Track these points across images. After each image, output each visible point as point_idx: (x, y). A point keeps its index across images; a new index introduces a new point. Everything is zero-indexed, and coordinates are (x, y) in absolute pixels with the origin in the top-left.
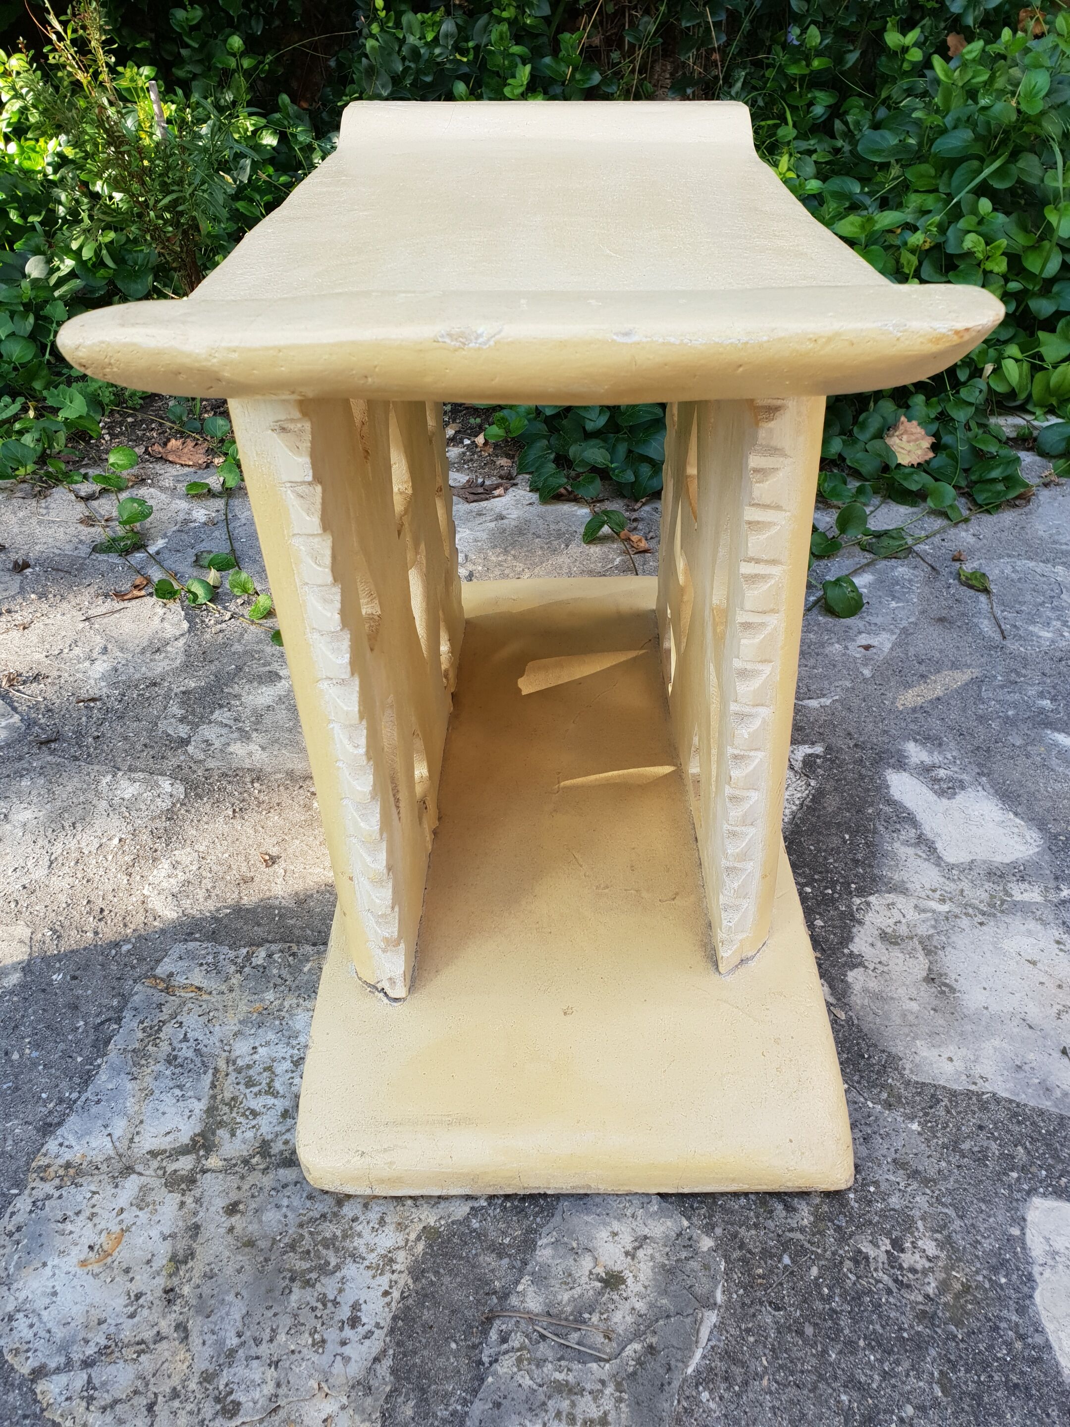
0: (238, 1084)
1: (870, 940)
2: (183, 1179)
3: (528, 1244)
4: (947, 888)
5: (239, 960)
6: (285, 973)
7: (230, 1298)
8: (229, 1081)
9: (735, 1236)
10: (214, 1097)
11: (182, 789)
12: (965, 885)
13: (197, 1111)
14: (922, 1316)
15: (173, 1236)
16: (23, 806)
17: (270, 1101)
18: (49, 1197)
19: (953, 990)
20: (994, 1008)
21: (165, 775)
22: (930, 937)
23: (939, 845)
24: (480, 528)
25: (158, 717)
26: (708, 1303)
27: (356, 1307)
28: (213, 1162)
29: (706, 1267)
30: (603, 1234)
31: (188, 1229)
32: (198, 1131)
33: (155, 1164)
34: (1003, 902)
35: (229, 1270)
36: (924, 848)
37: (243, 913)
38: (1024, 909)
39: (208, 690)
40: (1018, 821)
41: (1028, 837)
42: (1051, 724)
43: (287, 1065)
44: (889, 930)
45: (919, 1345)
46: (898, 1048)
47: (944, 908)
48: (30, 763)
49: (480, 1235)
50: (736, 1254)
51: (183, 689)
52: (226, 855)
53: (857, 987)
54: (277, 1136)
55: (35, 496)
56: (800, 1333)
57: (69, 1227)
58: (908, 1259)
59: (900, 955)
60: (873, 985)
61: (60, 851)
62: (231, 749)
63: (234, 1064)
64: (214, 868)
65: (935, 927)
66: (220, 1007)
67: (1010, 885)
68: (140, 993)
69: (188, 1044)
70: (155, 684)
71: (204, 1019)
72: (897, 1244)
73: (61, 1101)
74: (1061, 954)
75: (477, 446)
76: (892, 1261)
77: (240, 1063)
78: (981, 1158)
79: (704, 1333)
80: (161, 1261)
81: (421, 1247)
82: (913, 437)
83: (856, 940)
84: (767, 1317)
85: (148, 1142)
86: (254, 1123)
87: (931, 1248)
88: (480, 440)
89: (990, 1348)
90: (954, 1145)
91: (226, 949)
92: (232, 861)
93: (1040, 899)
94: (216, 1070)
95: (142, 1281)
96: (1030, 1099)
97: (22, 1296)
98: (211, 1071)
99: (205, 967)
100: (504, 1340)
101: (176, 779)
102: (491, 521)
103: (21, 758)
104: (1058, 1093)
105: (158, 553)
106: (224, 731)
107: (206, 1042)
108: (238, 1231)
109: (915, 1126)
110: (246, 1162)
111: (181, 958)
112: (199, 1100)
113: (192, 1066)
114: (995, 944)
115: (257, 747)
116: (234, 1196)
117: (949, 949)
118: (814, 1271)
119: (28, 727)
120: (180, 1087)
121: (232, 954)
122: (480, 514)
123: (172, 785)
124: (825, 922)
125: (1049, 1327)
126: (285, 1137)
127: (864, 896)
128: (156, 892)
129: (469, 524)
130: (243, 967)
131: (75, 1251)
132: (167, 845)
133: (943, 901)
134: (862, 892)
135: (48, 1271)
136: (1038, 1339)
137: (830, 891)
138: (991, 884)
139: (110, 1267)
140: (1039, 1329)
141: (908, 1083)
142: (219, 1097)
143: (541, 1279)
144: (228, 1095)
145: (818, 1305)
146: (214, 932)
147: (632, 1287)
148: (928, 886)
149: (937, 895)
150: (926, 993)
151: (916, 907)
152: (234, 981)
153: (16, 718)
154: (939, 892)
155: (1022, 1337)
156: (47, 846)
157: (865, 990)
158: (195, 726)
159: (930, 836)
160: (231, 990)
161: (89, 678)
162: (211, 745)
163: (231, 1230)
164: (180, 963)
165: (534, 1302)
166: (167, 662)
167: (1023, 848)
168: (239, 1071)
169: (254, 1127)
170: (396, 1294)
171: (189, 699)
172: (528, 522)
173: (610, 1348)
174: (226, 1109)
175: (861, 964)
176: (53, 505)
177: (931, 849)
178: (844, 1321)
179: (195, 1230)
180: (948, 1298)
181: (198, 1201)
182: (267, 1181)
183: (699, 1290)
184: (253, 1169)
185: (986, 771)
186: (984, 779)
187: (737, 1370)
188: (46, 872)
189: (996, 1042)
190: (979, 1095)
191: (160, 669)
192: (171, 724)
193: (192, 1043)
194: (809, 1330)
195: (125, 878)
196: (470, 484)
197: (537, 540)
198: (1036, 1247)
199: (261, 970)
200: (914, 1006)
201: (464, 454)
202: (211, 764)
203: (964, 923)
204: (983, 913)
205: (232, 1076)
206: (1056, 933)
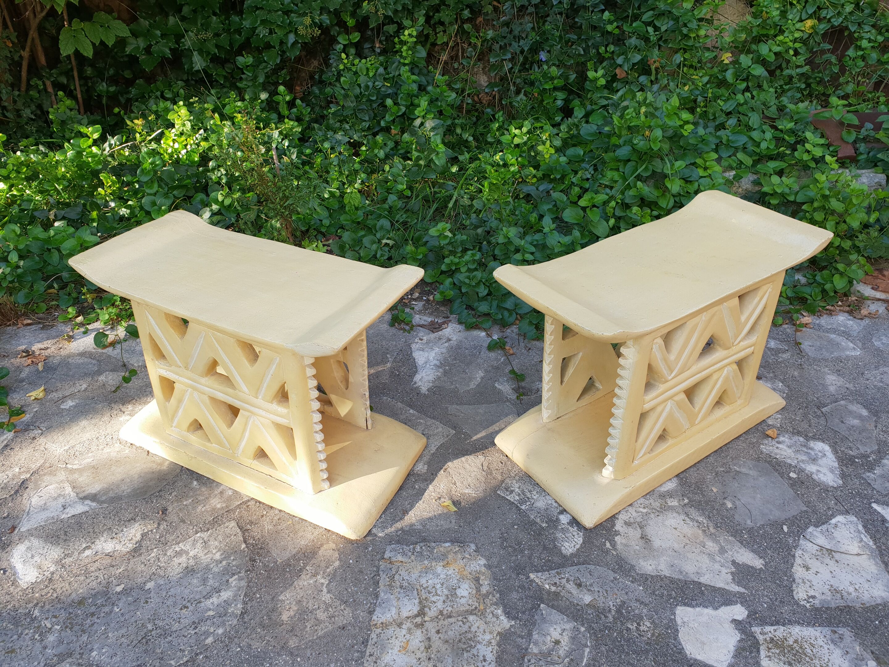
0: (426, 593)
1: (621, 525)
2: (420, 625)
3: (530, 634)
4: (646, 503)
5: (411, 550)
6: (428, 554)
7: (446, 657)
9: (591, 626)
10: (420, 598)
12: (652, 501)
13: (416, 603)
14: (647, 644)
15: (423, 641)
17: (438, 598)
18: (380, 633)
19: (650, 541)
20: (664, 546)
22: (641, 522)
24: (442, 346)
26: (586, 646)
27: (484, 656)
28: (426, 618)
29: (584, 636)
30: (552, 629)
31: (427, 639)
32: (418, 609)
33: (409, 621)
34: (665, 506)
35: (444, 649)
38: (672, 508)
43: (439, 585)
44: (627, 520)
45: (647, 651)
46: (634, 563)
47: (645, 511)
49: (515, 633)
50: (592, 631)
53: (619, 543)
56: (613, 652)
57: (391, 641)
58: (642, 628)
59: (632, 530)
60: (624, 541)
63: (422, 586)
65: (642, 518)
66: (411, 568)
67: (667, 499)
68: (383, 565)
71: (407, 572)
72: (639, 624)
73: (371, 604)
74: (685, 525)
75: (429, 300)
76: (637, 629)
77: (424, 586)
78: (662, 596)
79: (586, 654)
80: (422, 648)
81: (498, 638)
83: (617, 525)
84: (603, 649)
85: (405, 613)
87: (648, 624)
88: (431, 298)
89: (667, 650)
90: (653, 593)
91: (405, 547)
93: (677, 504)
94: (417, 590)
95: (419, 655)
96: (676, 576)
97: (385, 661)
98: (415, 590)
99: (401, 554)
100: (529, 661)
102: (445, 342)
104: (684, 573)
107: (410, 580)
108: (442, 638)
109: (641, 588)
110: (437, 618)
111: (391, 551)
112: (415, 599)
113: (409, 588)
114: (662, 523)
116: (437, 628)
117: (648, 526)
118: (615, 634)
120: (408, 596)
121: (408, 548)
122: (440, 339)
125: (683, 643)
129: (437, 344)
130: (413, 553)
131: (395, 648)
133: (644, 508)
135: (390, 654)
136: (680, 647)
138: (660, 500)
139: (407, 651)
140: (680, 644)
141: (638, 574)
143: (536, 644)
144: (424, 597)
145: (617, 643)
146: (398, 540)
147: (563, 643)
149: (642, 506)
150: (641, 542)
152: (412, 558)
155: (675, 647)
157: (621, 543)
160: (413, 561)
163: (440, 638)
164: (392, 553)
165: (536, 650)
167: (671, 485)
168: (424, 589)
170: (495, 652)
172: (461, 341)
173: (560, 661)
174: (425, 602)
175: (619, 534)
178: (625, 647)
179: (429, 639)
180: (654, 638)
181: (426, 631)
182: (446, 622)
183: (582, 642)
184: (440, 620)
187: (596, 663)
189: (665, 558)
190: (660, 576)
193: (406, 581)
194: (616, 651)
196: (432, 323)
197: (467, 351)
198: (679, 621)
199: (420, 553)
200: (638, 548)
201: (424, 305)
203: (652, 516)
204: (658, 511)
205: (423, 591)
206: (683, 517)
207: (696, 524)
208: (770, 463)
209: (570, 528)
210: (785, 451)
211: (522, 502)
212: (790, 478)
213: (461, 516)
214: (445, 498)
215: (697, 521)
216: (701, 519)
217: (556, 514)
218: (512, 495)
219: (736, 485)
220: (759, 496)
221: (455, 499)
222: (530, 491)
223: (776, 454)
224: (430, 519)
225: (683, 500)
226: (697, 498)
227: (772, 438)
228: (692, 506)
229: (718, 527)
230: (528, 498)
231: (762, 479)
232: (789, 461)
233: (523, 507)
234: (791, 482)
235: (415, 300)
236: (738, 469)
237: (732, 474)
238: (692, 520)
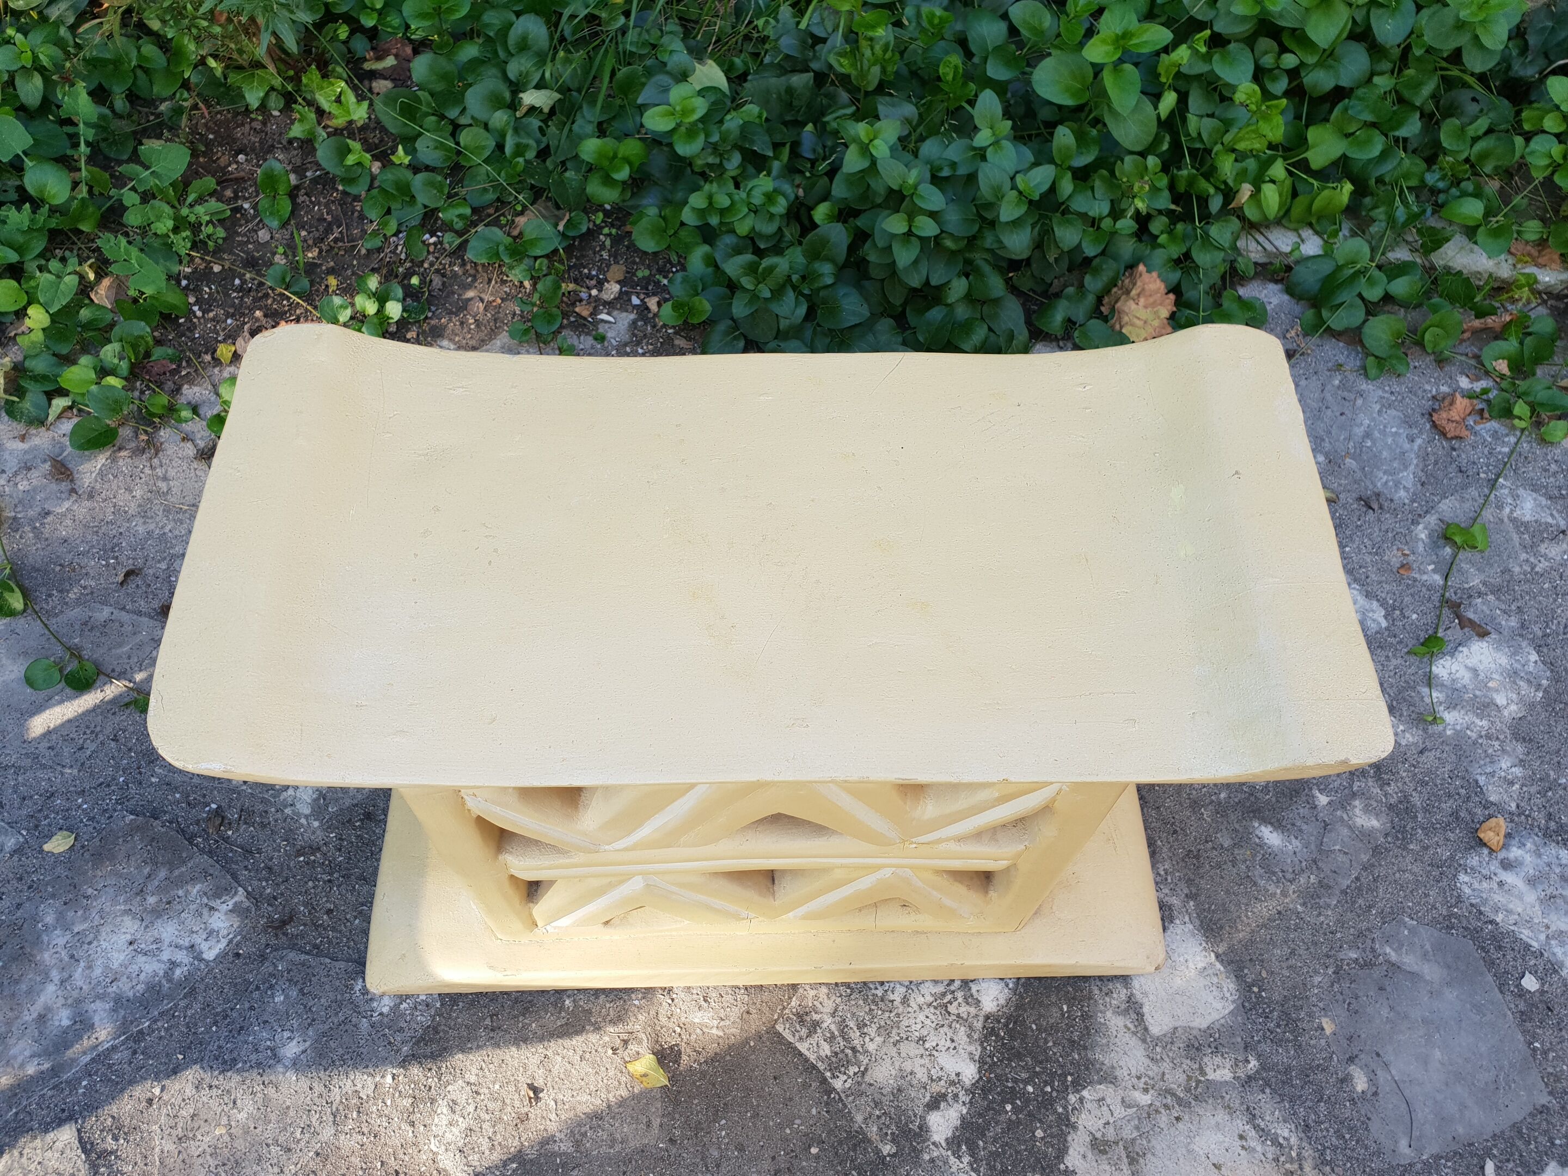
1: (1082, 1150)
4: (1150, 1073)
12: (1166, 1066)
16: (287, 1034)
22: (1133, 1141)
23: (1146, 1010)
34: (1198, 1082)
36: (1134, 1016)
37: (528, 1167)
38: (1215, 1092)
40: (1218, 966)
41: (1225, 989)
42: (1259, 810)
44: (1099, 1135)
47: (1147, 1100)
48: (276, 966)
52: (497, 1087)
55: (143, 451)
59: (1107, 1167)
61: (338, 1098)
64: (489, 1105)
65: (1137, 1128)
67: (1206, 1059)
74: (1243, 1153)
75: (648, 310)
82: (1151, 300)
83: (1071, 1151)
92: (504, 1094)
93: (1229, 1077)
103: (263, 957)
114: (1187, 1146)
117: (1149, 1156)
119: (258, 908)
124: (1045, 1131)
127: (1078, 1091)
128: (443, 1147)
132: (440, 1080)
133: (1146, 1091)
134: (1078, 1085)
137: (1048, 1089)
138: (1188, 1062)
148: (1134, 1072)
149: (1141, 1083)
151: (1123, 1101)
153: (241, 895)
154: (1143, 1080)
156: (325, 1091)
159: (1139, 996)
161: (299, 815)
167: (1218, 1005)
176: (172, 473)
177: (1140, 1017)
185: (1194, 891)
186: (1192, 903)
188: (333, 1132)
195: (410, 1129)
201: (634, 324)
203: (1163, 1119)
204: (1180, 1101)
206: (1240, 1124)
207: (1271, 1151)
208: (1474, 934)
209: (952, 1160)
210: (1520, 897)
211: (838, 1063)
212: (1522, 993)
213: (677, 1103)
214: (640, 1042)
215: (1275, 1142)
216: (1283, 1131)
217: (920, 1111)
218: (813, 1040)
219: (1385, 1012)
220: (1437, 1054)
221: (669, 1040)
222: (861, 1026)
223: (1497, 910)
224: (596, 1116)
225: (1248, 1061)
226: (1283, 1056)
227: (1492, 851)
228: (1267, 1084)
229: (1325, 1163)
230: (854, 1049)
231: (1451, 995)
232: (1525, 934)
233: (838, 1084)
234: (1522, 1006)
235: (610, 305)
236: (1393, 957)
237: (1377, 973)
238: (1263, 1133)
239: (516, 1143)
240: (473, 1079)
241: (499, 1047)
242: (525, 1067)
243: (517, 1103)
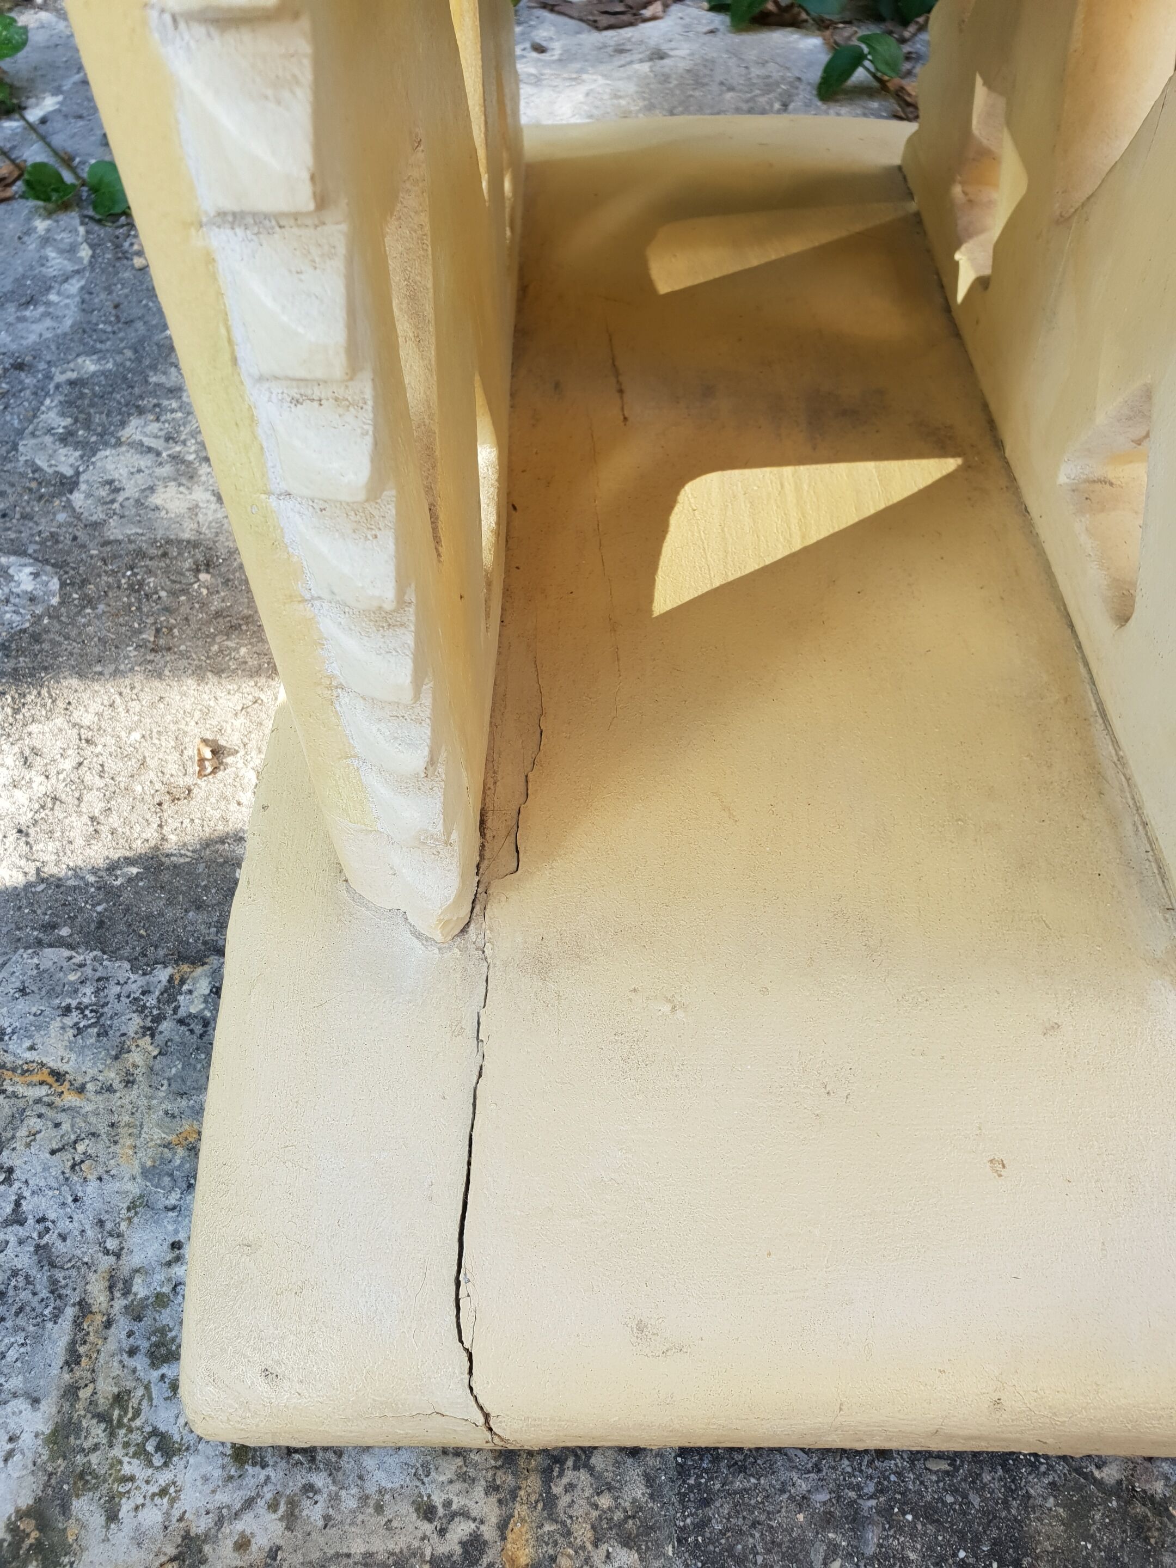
0: (132, 1352)
5: (151, 1001)
8: (112, 1346)
10: (71, 1392)
11: (55, 584)
13: (27, 1440)
21: (24, 554)
24: (622, 73)
25: (20, 433)
32: (25, 1501)
37: (165, 877)
39: (117, 380)
51: (73, 375)
52: (136, 736)
54: (220, 1522)
62: (156, 499)
63: (126, 1292)
64: (111, 765)
66: (102, 1129)
69: (21, 1232)
70: (19, 366)
71: (65, 1159)
77: (140, 1289)
86: (164, 1478)
91: (121, 969)
92: (147, 749)
94: (84, 1307)
98: (70, 1312)
99: (75, 1016)
101: (47, 562)
102: (641, 61)
105: (43, 121)
106: (145, 462)
107: (64, 1225)
111: (23, 991)
112: (36, 1401)
113: (25, 1295)
115: (208, 496)
121: (136, 983)
122: (620, 50)
123: (36, 575)
126: (239, 1526)
129: (602, 68)
130: (158, 1019)
132: (16, 711)
142: (84, 1394)
144: (106, 1388)
146: (101, 924)
152: (136, 1057)
158: (89, 451)
160: (129, 1082)
162: (117, 490)
164: (22, 1005)
166: (48, 322)
169: (163, 1492)
171: (82, 396)
172: (709, 63)
174: (98, 1432)
191: (33, 338)
192: (43, 447)
193: (31, 1229)
197: (729, 95)
199: (198, 1029)
202: (115, 531)
205: (123, 1325)
239: (151, 834)
240: (88, 719)
241: (160, 676)
242: (207, 712)
243: (172, 768)
